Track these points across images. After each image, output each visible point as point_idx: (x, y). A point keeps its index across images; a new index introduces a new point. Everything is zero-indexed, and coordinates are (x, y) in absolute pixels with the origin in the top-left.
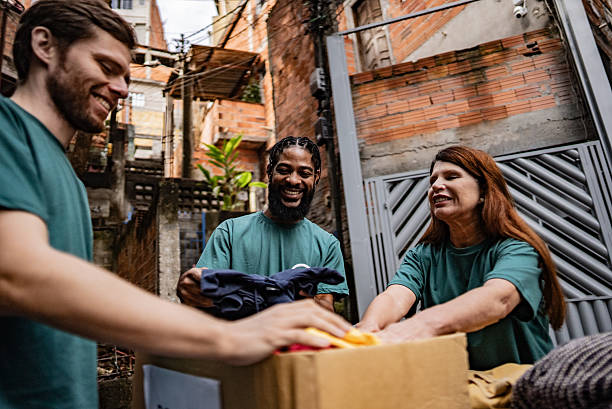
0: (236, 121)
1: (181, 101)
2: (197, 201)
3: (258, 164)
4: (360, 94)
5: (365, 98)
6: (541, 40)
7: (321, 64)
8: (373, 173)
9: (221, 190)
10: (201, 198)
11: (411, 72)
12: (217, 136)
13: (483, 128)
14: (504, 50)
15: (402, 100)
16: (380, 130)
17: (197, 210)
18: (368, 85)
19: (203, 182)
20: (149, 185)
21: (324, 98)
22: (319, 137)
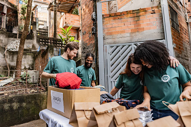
0: (70, 20)
1: (53, 12)
2: (58, 45)
3: (77, 34)
4: (105, 20)
5: (106, 22)
6: (156, 9)
7: (95, 11)
8: (106, 43)
9: (65, 42)
10: (59, 44)
11: (120, 15)
12: (65, 25)
13: (137, 33)
14: (146, 11)
15: (117, 23)
16: (109, 31)
17: (58, 47)
18: (107, 18)
19: (60, 39)
20: (44, 39)
21: (95, 21)
22: (93, 32)
